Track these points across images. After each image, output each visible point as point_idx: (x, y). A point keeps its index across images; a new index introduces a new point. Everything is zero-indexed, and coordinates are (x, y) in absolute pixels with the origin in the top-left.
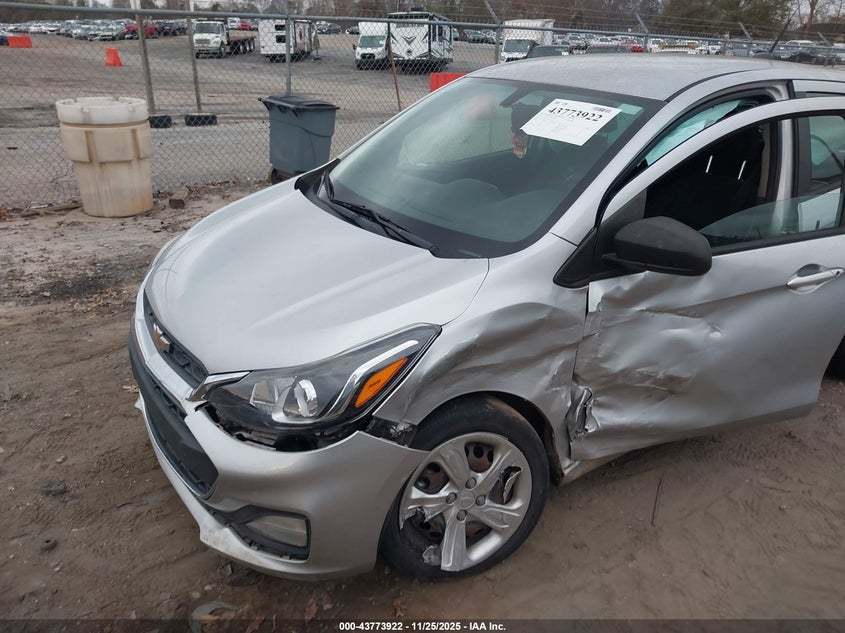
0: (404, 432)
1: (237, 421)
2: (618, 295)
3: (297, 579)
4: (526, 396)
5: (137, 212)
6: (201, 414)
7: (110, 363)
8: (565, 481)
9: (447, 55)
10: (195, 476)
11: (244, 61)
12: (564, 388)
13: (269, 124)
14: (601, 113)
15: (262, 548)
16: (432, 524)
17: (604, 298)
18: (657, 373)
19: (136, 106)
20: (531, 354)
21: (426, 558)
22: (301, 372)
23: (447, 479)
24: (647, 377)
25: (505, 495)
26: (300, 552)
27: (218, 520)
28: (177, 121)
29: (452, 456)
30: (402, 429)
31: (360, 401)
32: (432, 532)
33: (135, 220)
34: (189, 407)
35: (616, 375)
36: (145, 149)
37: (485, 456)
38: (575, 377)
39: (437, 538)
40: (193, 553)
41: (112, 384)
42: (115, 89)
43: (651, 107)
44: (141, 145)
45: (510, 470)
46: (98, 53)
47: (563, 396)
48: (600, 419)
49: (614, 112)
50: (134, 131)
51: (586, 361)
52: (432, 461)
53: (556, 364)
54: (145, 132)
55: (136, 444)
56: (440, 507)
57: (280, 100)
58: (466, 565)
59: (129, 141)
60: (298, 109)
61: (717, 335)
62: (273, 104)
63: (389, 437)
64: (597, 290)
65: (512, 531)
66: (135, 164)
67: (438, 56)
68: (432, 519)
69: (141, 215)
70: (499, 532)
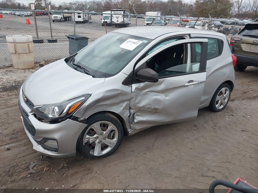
0: (82, 120)
1: (41, 117)
2: (140, 87)
3: (56, 157)
4: (116, 112)
5: (29, 68)
6: (32, 116)
7: (17, 108)
8: (129, 135)
9: (129, 22)
10: (32, 132)
11: (68, 23)
12: (127, 110)
13: (69, 42)
14: (138, 42)
15: (48, 150)
16: (92, 144)
17: (136, 88)
18: (151, 107)
19: (29, 37)
20: (117, 102)
21: (90, 153)
22: (55, 105)
23: (95, 133)
24: (149, 108)
25: (111, 137)
26: (56, 150)
27: (38, 143)
28: (46, 41)
29: (96, 127)
30: (82, 119)
31: (70, 112)
32: (92, 146)
33: (29, 70)
34: (30, 114)
35: (141, 108)
36: (31, 50)
37: (106, 127)
38: (130, 108)
39: (93, 148)
40: (32, 153)
41: (17, 113)
42: (27, 31)
43: (150, 41)
44: (30, 48)
45: (112, 131)
46: (23, 20)
47: (127, 113)
48: (138, 119)
49: (141, 42)
50: (28, 45)
51: (133, 104)
52: (92, 128)
53: (124, 104)
54: (32, 45)
55: (21, 128)
56: (94, 140)
57: (72, 36)
58: (101, 155)
59: (27, 48)
60: (77, 39)
61: (167, 98)
62: (70, 37)
63: (78, 121)
64: (134, 86)
65: (113, 146)
66: (29, 54)
67: (126, 22)
68: (92, 143)
69: (31, 68)
70: (110, 146)
